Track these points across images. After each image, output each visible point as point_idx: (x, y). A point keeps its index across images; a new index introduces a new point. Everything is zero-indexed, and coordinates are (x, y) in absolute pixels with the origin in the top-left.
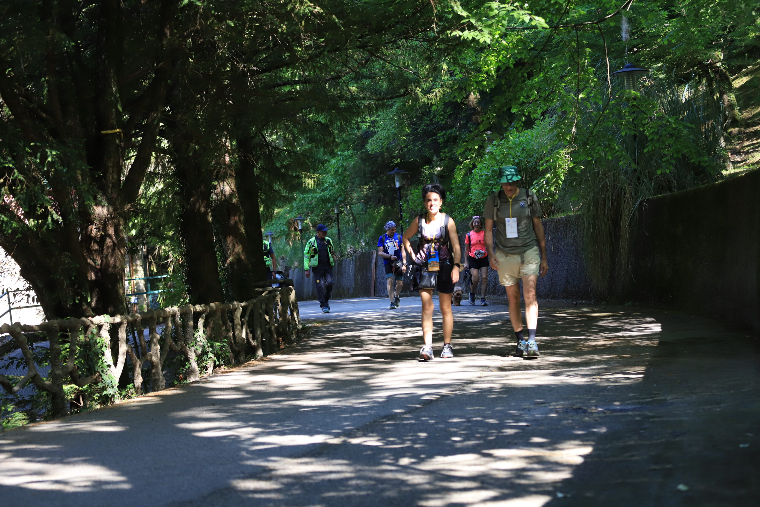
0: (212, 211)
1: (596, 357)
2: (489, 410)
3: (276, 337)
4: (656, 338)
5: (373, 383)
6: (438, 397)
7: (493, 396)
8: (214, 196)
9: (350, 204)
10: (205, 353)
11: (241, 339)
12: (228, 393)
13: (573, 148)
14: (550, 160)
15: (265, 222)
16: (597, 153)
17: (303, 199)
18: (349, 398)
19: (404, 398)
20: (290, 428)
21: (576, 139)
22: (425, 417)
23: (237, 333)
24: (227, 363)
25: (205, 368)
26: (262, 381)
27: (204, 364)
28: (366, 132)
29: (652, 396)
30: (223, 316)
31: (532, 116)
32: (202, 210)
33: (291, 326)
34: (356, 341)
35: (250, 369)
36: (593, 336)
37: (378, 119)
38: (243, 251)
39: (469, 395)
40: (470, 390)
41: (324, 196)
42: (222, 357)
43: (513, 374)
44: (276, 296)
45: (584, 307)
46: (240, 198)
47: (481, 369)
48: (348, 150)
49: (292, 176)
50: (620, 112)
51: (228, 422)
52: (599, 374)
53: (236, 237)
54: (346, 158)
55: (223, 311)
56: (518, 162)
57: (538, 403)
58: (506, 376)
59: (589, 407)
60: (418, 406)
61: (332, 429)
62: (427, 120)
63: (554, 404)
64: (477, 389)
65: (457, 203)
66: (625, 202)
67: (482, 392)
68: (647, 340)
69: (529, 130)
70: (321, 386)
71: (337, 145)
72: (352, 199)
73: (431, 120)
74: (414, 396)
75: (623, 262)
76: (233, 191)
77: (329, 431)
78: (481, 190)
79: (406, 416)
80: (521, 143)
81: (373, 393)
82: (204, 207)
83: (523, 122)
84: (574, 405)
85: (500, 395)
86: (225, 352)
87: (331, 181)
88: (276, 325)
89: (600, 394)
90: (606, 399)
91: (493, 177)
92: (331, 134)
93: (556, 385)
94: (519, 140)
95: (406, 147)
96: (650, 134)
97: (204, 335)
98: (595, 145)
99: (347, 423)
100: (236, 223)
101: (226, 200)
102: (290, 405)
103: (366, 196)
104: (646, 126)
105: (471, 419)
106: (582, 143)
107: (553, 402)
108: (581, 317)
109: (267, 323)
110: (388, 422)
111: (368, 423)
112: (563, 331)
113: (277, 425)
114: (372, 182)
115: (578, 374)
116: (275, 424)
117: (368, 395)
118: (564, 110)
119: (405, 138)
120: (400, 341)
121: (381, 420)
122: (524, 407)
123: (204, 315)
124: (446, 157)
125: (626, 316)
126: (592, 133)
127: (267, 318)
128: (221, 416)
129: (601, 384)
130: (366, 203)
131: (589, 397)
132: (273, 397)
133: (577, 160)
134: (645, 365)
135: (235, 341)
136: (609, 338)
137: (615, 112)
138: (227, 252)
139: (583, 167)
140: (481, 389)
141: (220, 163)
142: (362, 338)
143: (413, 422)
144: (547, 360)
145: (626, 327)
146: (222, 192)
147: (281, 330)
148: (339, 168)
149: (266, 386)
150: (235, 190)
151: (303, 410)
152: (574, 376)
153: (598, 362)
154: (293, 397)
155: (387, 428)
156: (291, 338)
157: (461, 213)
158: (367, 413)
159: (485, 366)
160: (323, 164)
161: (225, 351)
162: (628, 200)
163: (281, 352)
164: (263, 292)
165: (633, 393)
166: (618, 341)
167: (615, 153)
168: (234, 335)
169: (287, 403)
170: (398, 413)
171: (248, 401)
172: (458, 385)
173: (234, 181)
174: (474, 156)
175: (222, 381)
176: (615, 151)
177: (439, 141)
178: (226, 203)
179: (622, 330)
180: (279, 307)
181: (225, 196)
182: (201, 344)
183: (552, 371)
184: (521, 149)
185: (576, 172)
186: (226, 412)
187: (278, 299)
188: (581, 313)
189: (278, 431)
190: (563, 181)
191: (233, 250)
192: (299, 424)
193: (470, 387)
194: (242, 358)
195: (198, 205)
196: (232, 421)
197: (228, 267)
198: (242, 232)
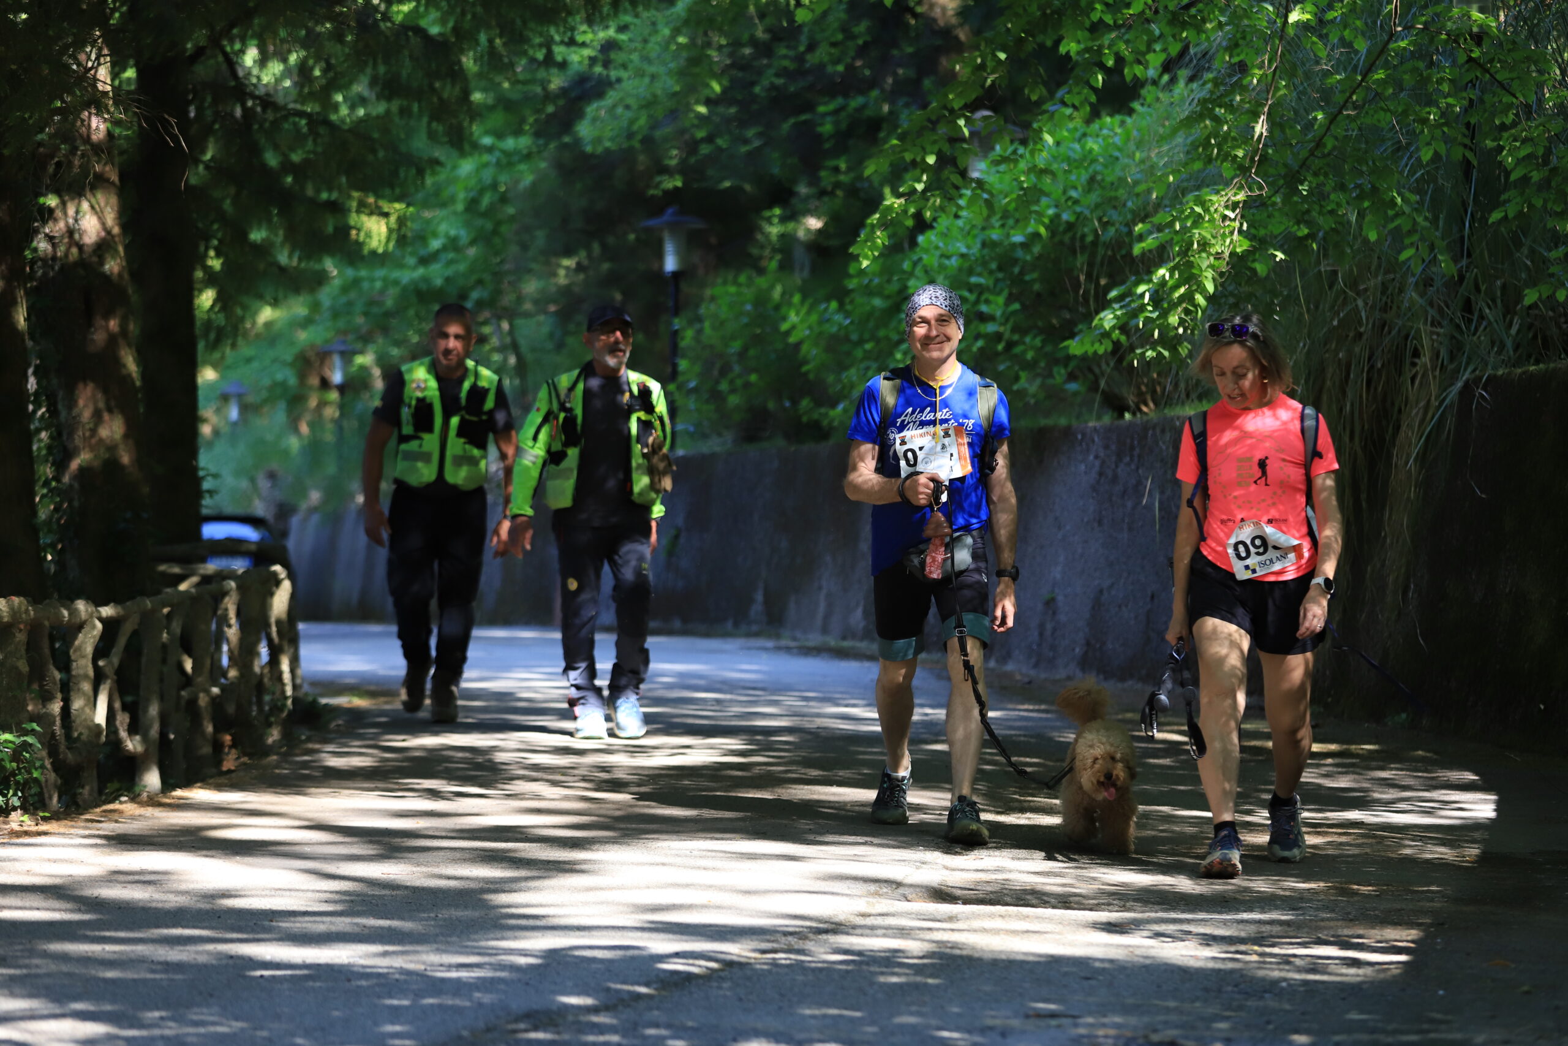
0: (28, 293)
2: (873, 1023)
3: (211, 729)
4: (1474, 841)
5: (509, 906)
6: (713, 965)
7: (894, 979)
8: (42, 245)
9: (511, 314)
11: (89, 728)
12: (36, 904)
13: (1250, 189)
14: (1171, 224)
15: (215, 345)
16: (1332, 212)
17: (356, 282)
20: (202, 1030)
21: (1264, 159)
22: (657, 1026)
23: (77, 704)
24: (33, 805)
26: (141, 873)
28: (582, 80)
29: (1425, 1026)
30: (32, 645)
31: (1126, 71)
33: (267, 698)
34: (479, 766)
35: (109, 828)
37: (623, 37)
38: (126, 436)
39: (814, 970)
40: (822, 953)
41: (425, 279)
42: (17, 783)
43: (977, 916)
44: (225, 594)
46: (130, 257)
47: (873, 887)
48: (518, 132)
49: (313, 202)
50: (1424, 81)
52: (1259, 940)
53: (107, 390)
54: (508, 160)
55: (34, 629)
56: (1072, 219)
57: (1040, 1015)
58: (951, 919)
60: (643, 990)
62: (785, 57)
63: (1090, 1020)
64: (846, 952)
65: (861, 342)
66: (1413, 379)
67: (860, 963)
68: (1443, 842)
69: (1118, 118)
70: (335, 902)
71: (476, 113)
72: (520, 299)
73: (800, 59)
74: (633, 958)
75: (1391, 578)
76: (109, 232)
79: (595, 1019)
80: (1088, 158)
81: (503, 939)
83: (1094, 89)
84: (1155, 1031)
85: (919, 979)
86: (30, 765)
87: (453, 233)
88: (215, 690)
89: (1249, 1003)
90: (1268, 1022)
91: (984, 264)
92: (456, 74)
93: (1111, 961)
94: (1083, 147)
95: (710, 139)
96: (1519, 162)
98: (1328, 188)
99: (398, 1028)
100: (113, 341)
101: (81, 263)
102: (220, 955)
103: (566, 291)
104: (1505, 135)
106: (1284, 177)
107: (1090, 1013)
109: (187, 681)
110: (533, 1035)
111: (465, 1033)
112: (1165, 788)
113: (162, 1018)
114: (588, 248)
115: (1190, 933)
116: (157, 1014)
117: (483, 943)
118: (1236, 60)
119: (704, 110)
120: (620, 775)
121: (514, 1026)
122: (990, 1022)
124: (837, 185)
125: (1382, 759)
126: (1319, 144)
127: (188, 665)
129: (1261, 973)
130: (565, 316)
131: (1211, 1010)
132: (167, 927)
133: (1262, 232)
134: (1419, 925)
135: (68, 736)
137: (1408, 79)
138: (71, 434)
139: (1280, 256)
140: (859, 953)
141: (72, 135)
142: (500, 757)
143: (615, 1038)
144: (1094, 879)
145: (1376, 795)
146: (70, 232)
147: (231, 709)
148: (482, 191)
149: (151, 888)
150: (116, 230)
151: (258, 973)
152: (1173, 937)
154: (233, 929)
156: (261, 738)
158: (470, 999)
159: (888, 882)
160: (421, 172)
161: (31, 762)
162: (1424, 375)
163: (223, 780)
164: (182, 578)
165: (1362, 1012)
166: (1343, 839)
167: (1393, 219)
168: (66, 711)
169: (210, 947)
170: (573, 1006)
171: (82, 932)
172: (786, 934)
173: (114, 200)
174: (920, 187)
176: (1391, 213)
177: (820, 130)
178: (82, 273)
179: (1362, 802)
180: (233, 632)
181: (80, 247)
183: (1103, 916)
184: (1084, 176)
185: (1254, 271)
187: (230, 605)
190: (1210, 299)
191: (94, 431)
192: (237, 1019)
193: (826, 941)
194: (86, 791)
197: (71, 486)
198: (129, 375)
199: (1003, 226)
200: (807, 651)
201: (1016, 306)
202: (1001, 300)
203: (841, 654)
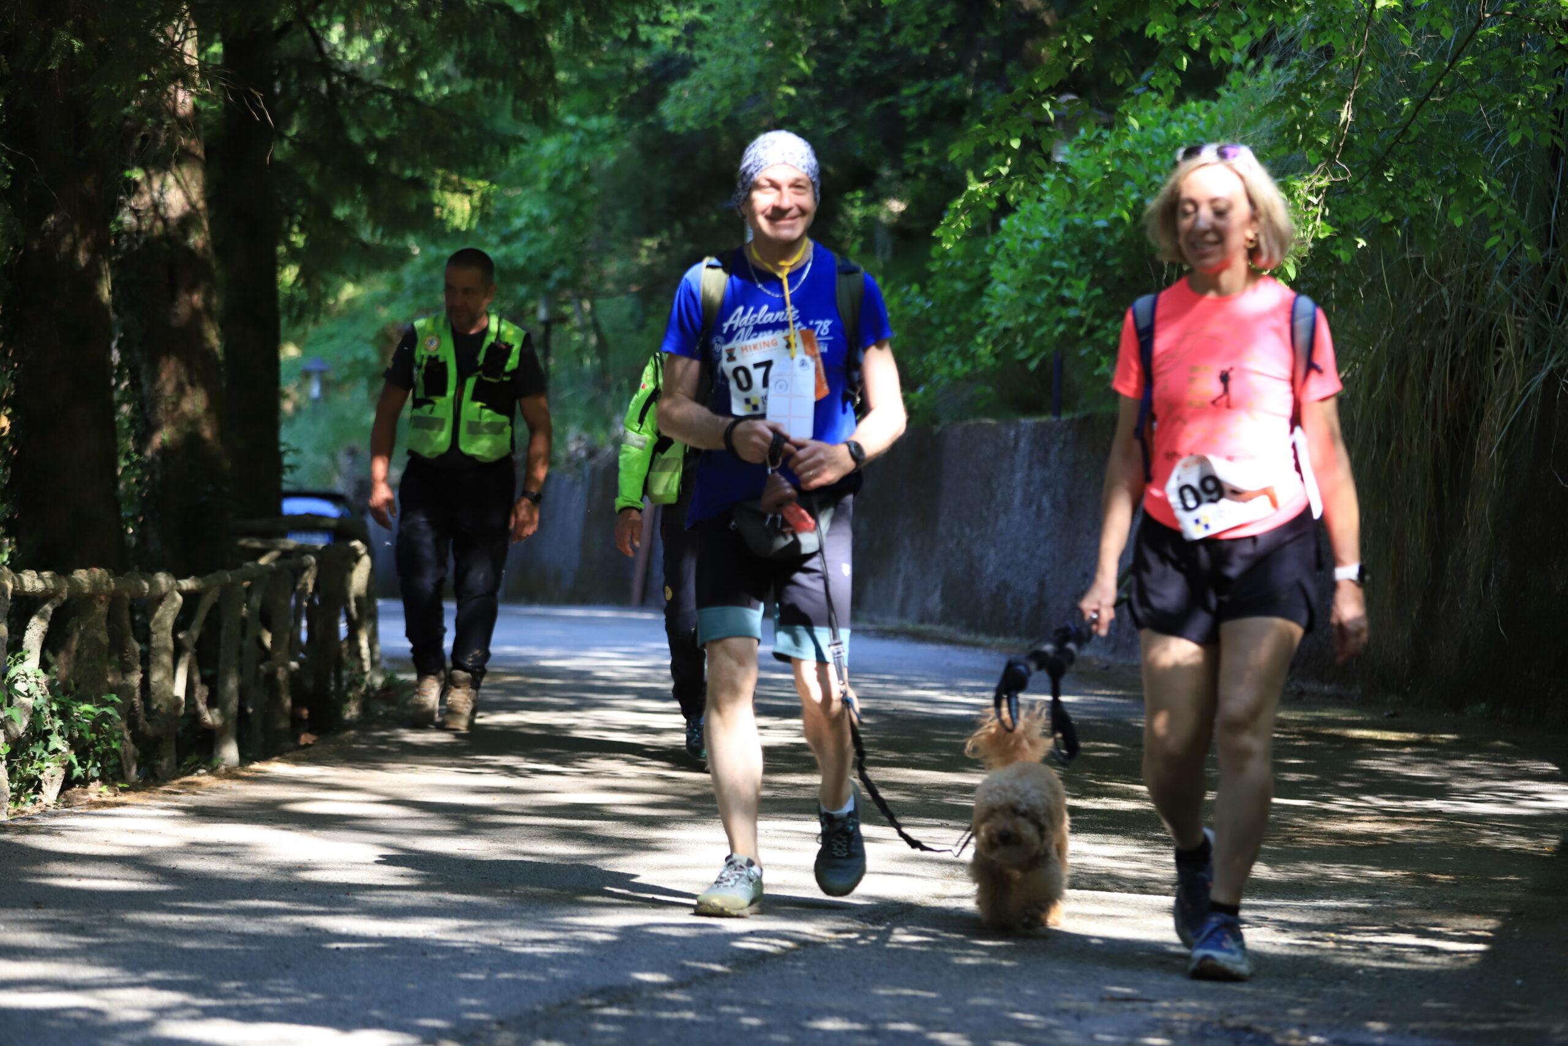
0: (112, 266)
1: (1339, 872)
2: (947, 1004)
3: (288, 703)
4: (1553, 832)
6: (788, 944)
7: (969, 961)
8: (128, 219)
9: (592, 294)
10: (38, 734)
11: (168, 700)
12: (113, 874)
13: (1335, 176)
15: (297, 320)
16: (1417, 199)
18: (495, 923)
19: (676, 939)
21: (1349, 145)
22: (731, 1003)
23: (157, 676)
24: (112, 776)
25: (35, 785)
26: (218, 845)
27: (31, 771)
28: (667, 60)
29: (1503, 1015)
30: (112, 617)
31: (1212, 54)
32: (82, 258)
33: (345, 673)
35: (187, 799)
36: (1341, 804)
37: (707, 18)
38: (208, 410)
41: (509, 258)
42: (96, 754)
44: (305, 568)
45: (1325, 706)
46: (214, 232)
47: (948, 870)
48: (601, 112)
49: (397, 179)
50: (1512, 68)
51: (74, 963)
52: (1336, 927)
53: (189, 365)
54: (592, 140)
55: (115, 600)
57: (1115, 999)
59: (1280, 1028)
60: (717, 968)
61: (418, 1016)
62: (870, 39)
63: (1165, 1004)
65: (942, 325)
66: (1497, 368)
68: (1521, 832)
69: (1203, 103)
70: (411, 876)
71: (561, 92)
72: (601, 279)
73: (885, 41)
74: (708, 936)
75: (1472, 568)
76: (193, 206)
77: (406, 1020)
78: (1024, 287)
79: (671, 996)
80: (1173, 143)
81: (578, 915)
82: (88, 250)
83: (1179, 72)
84: (1231, 1016)
85: (993, 961)
86: (109, 737)
87: (535, 212)
88: (294, 665)
89: (1325, 990)
90: (1344, 1009)
91: (1067, 248)
92: (541, 52)
94: (1167, 132)
97: (40, 672)
98: (1413, 175)
99: (473, 1002)
100: (196, 314)
101: (166, 237)
103: (648, 272)
105: (881, 1026)
106: (1370, 164)
107: (1165, 998)
108: (1309, 736)
109: (266, 655)
110: (608, 1011)
111: (539, 1008)
113: (238, 988)
114: (670, 228)
115: (1266, 919)
116: (233, 985)
118: (1322, 44)
119: (792, 91)
121: (588, 1002)
122: (1064, 1005)
123: (48, 608)
124: (920, 168)
125: (1461, 749)
126: (1405, 131)
127: (267, 640)
128: (57, 945)
129: (1338, 960)
130: (646, 296)
131: (1286, 996)
132: (244, 898)
133: (1346, 219)
134: (1497, 914)
135: (147, 708)
136: (1392, 816)
137: (1496, 66)
138: (154, 407)
139: (1362, 243)
140: (934, 935)
141: (160, 109)
143: (689, 1015)
145: (1455, 785)
146: (155, 206)
147: (309, 683)
148: (565, 170)
150: (201, 205)
151: (334, 945)
153: (1343, 889)
155: (601, 1027)
156: (339, 713)
157: (951, 357)
158: (545, 974)
159: (963, 864)
160: (505, 151)
161: (110, 734)
162: (1508, 364)
164: (262, 552)
165: (1438, 1000)
166: (1421, 828)
167: (1479, 206)
168: (145, 683)
170: (647, 983)
173: (199, 174)
174: (1004, 171)
175: (83, 830)
176: (1477, 199)
177: (903, 112)
178: (165, 245)
179: (1442, 792)
181: (165, 221)
182: (29, 702)
184: (1168, 161)
185: (1336, 257)
186: (78, 930)
187: (309, 579)
188: (1310, 724)
189: (239, 1007)
191: (176, 405)
192: (315, 991)
194: (164, 763)
195: (69, 239)
196: (91, 963)
197: (153, 459)
198: (212, 350)
199: (1086, 210)
200: (884, 634)
201: (1099, 291)
202: (1083, 284)
203: (918, 637)
